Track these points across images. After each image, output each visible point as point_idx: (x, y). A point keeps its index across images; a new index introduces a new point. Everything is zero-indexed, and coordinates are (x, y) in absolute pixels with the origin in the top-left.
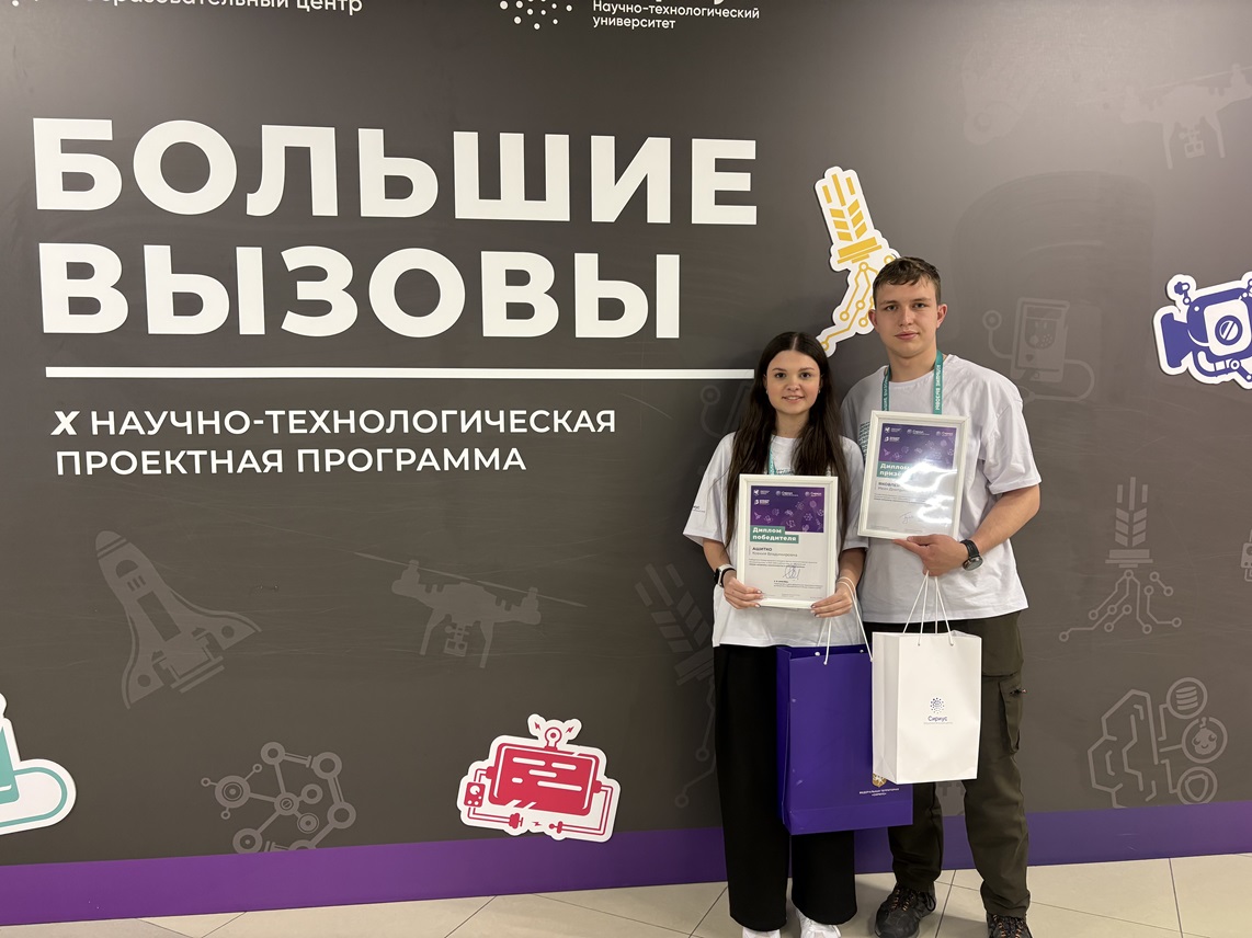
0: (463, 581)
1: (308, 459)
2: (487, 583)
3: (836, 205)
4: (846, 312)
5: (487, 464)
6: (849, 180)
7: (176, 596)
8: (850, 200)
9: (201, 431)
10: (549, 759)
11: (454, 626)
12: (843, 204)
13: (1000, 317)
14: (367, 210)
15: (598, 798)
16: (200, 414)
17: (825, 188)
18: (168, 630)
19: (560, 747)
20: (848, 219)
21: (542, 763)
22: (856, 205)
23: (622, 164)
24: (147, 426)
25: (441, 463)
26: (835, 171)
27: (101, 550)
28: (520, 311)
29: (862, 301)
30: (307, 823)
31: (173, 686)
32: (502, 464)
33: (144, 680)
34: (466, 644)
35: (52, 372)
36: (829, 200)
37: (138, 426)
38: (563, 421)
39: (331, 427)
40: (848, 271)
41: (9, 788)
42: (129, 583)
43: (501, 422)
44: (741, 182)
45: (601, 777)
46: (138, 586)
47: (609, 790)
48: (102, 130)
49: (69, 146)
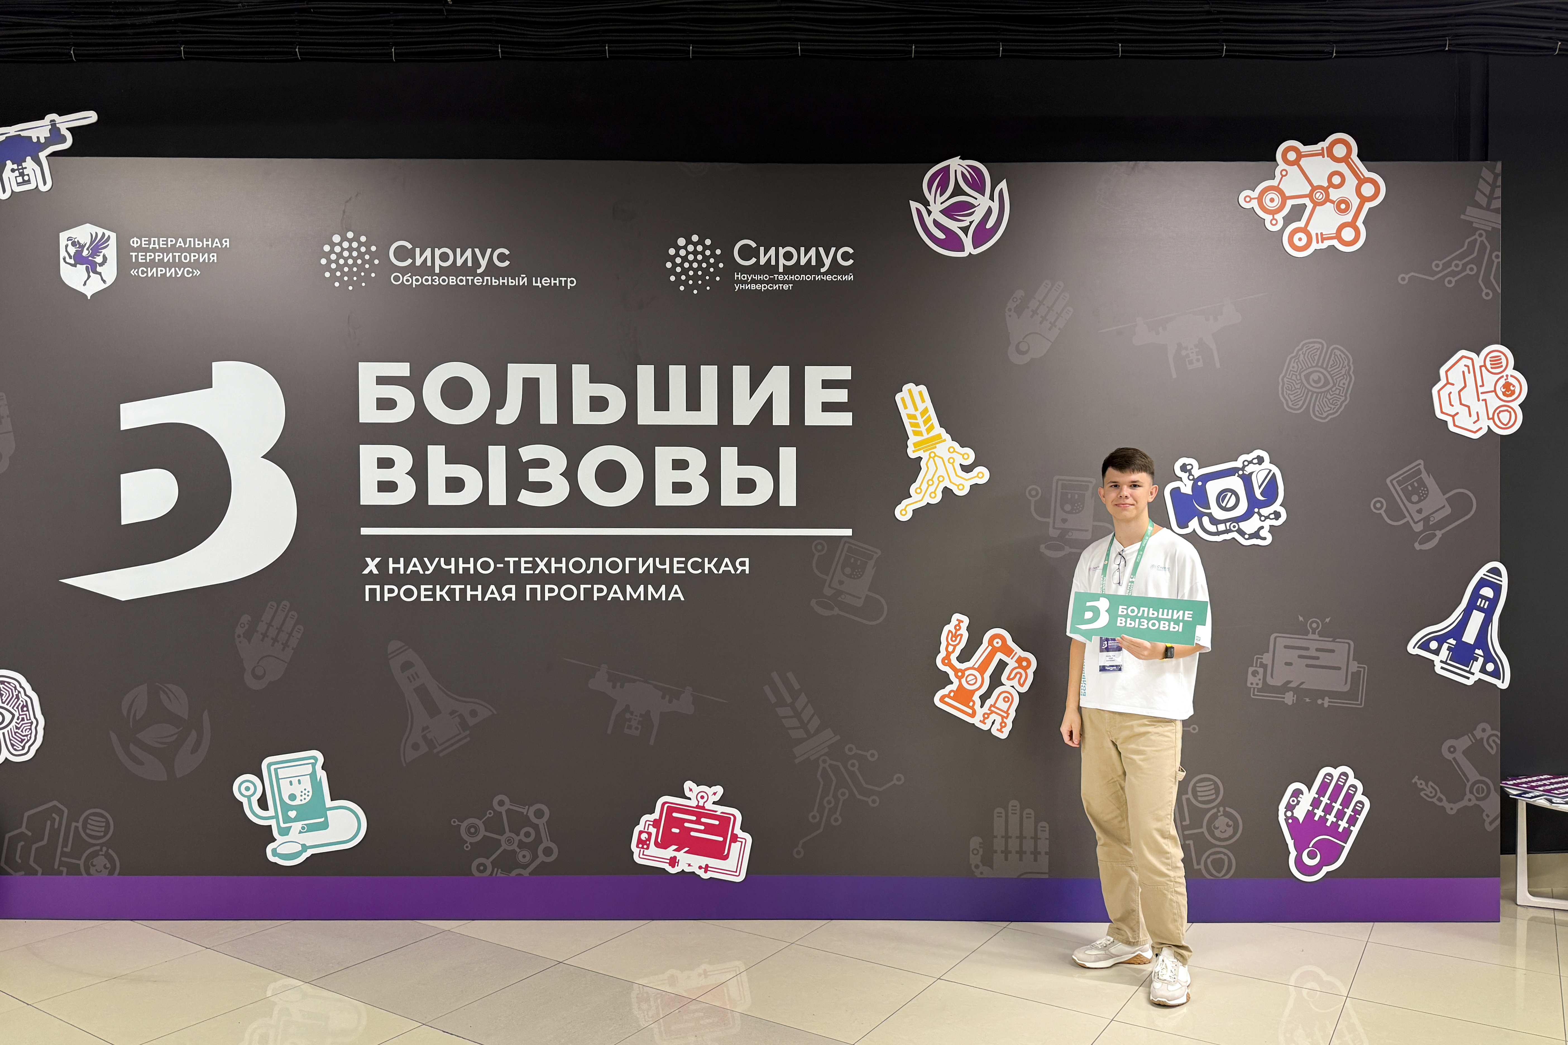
0: (639, 680)
1: (533, 592)
2: (655, 683)
3: (911, 410)
4: (920, 488)
5: (657, 596)
6: (920, 393)
7: (438, 686)
8: (921, 407)
9: (461, 572)
10: (699, 815)
11: (632, 713)
12: (916, 409)
13: (1039, 489)
14: (577, 420)
15: (736, 847)
16: (461, 560)
17: (903, 399)
18: (433, 710)
19: (707, 806)
20: (920, 421)
21: (694, 818)
22: (926, 410)
23: (755, 384)
24: (425, 568)
25: (624, 595)
26: (911, 386)
27: (390, 654)
28: (681, 488)
29: (932, 480)
30: (524, 856)
31: (435, 751)
32: (667, 596)
33: (416, 747)
34: (640, 727)
35: (365, 531)
36: (906, 407)
37: (419, 568)
38: (711, 566)
39: (549, 570)
40: (920, 459)
41: (322, 820)
42: (408, 677)
43: (667, 566)
44: (841, 396)
45: (738, 831)
46: (415, 680)
47: (744, 841)
48: (402, 369)
49: (382, 381)
